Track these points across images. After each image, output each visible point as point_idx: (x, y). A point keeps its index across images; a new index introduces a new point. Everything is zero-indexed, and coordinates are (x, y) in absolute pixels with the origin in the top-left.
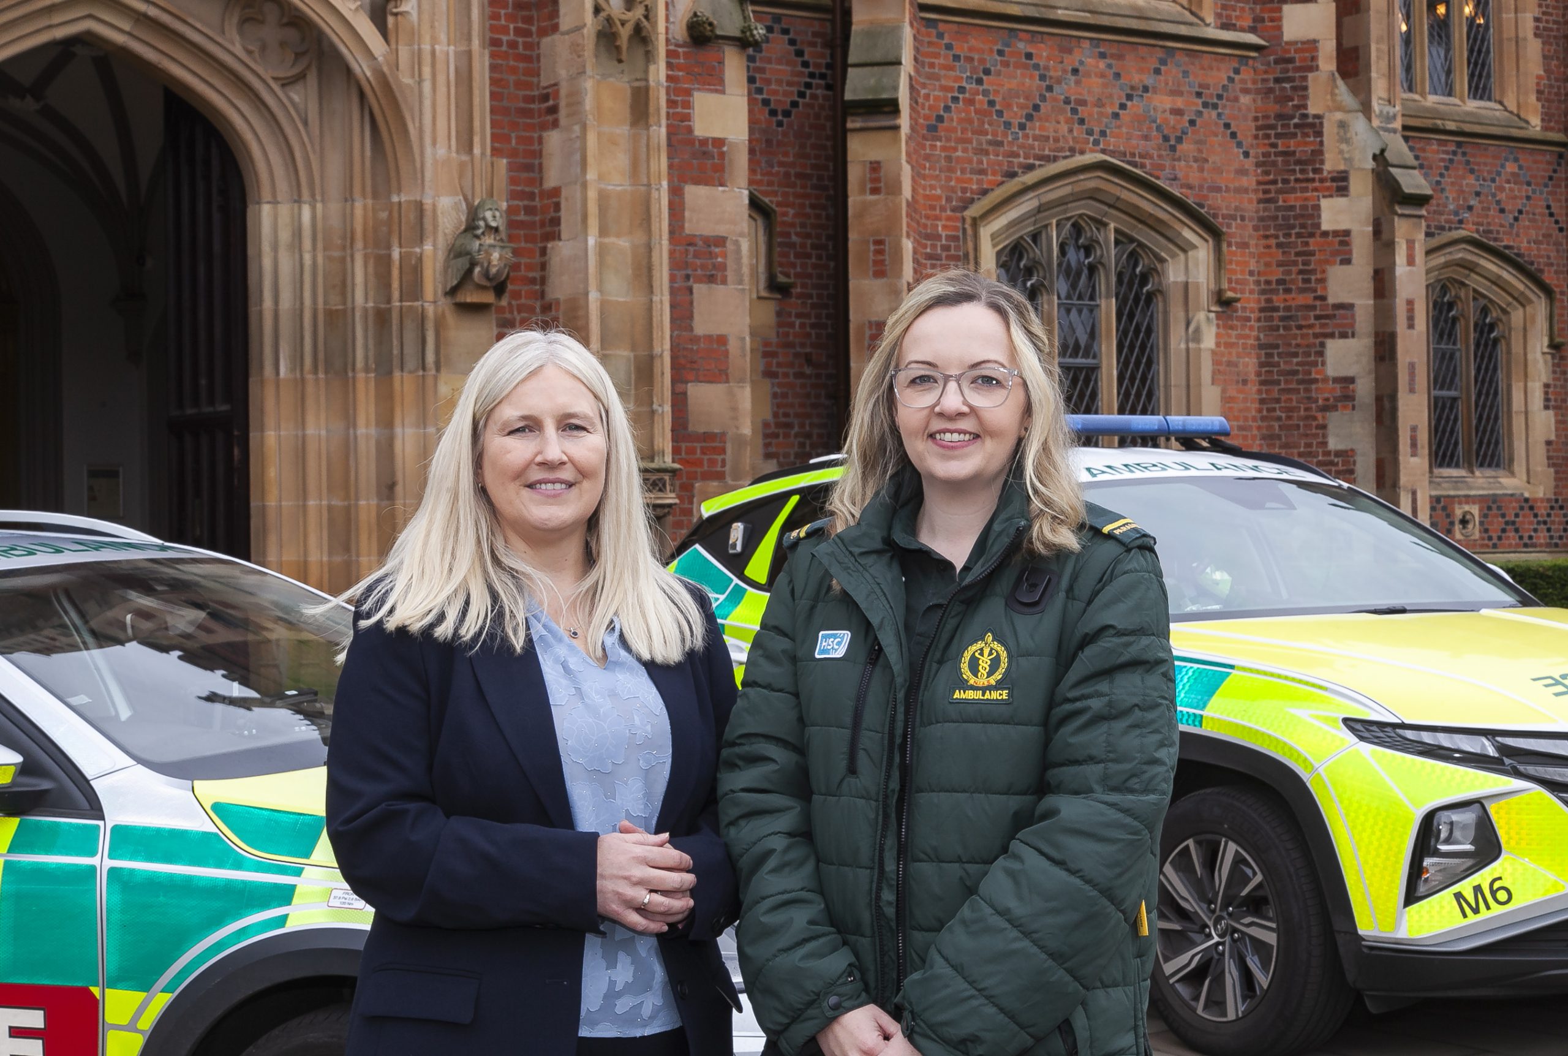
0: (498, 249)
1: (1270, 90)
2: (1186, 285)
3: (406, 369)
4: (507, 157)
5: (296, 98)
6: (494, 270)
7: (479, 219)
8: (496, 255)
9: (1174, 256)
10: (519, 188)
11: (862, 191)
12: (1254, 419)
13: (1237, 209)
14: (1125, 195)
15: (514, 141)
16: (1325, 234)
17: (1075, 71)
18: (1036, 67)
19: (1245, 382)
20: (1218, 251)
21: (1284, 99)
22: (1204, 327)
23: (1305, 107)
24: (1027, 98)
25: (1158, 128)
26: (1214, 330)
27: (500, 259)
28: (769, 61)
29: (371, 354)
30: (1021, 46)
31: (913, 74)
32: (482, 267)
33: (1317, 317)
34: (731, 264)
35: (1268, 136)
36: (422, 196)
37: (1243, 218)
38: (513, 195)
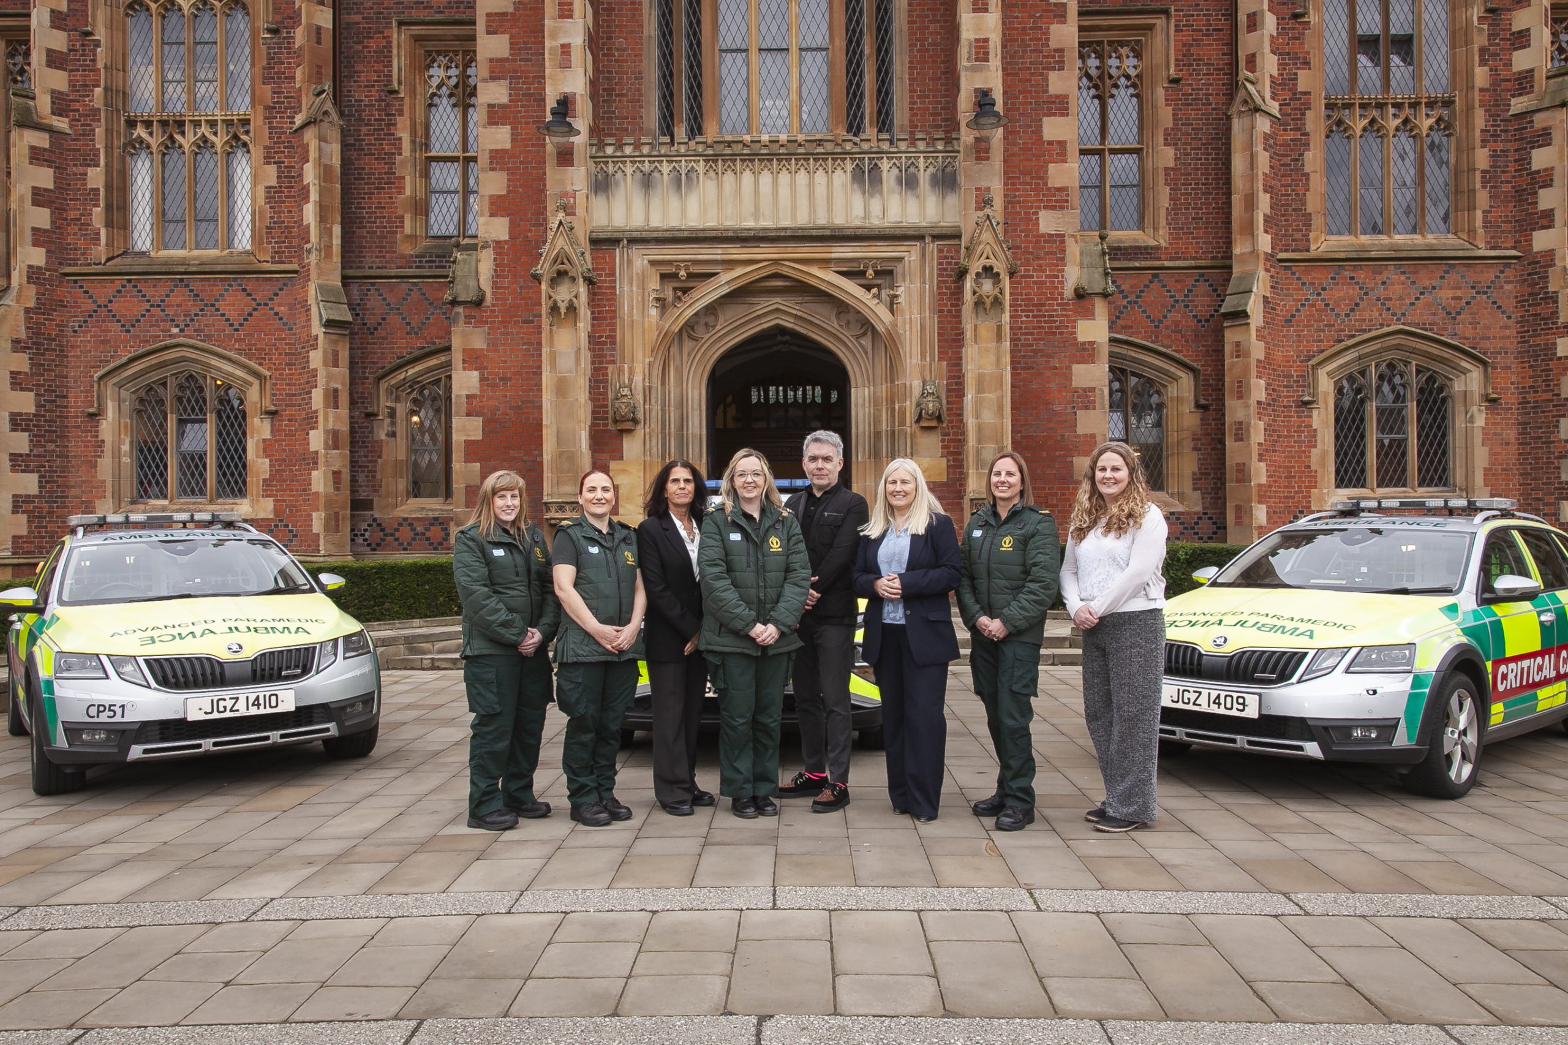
0: (933, 401)
1: (1526, 280)
2: (1466, 392)
4: (946, 361)
5: (863, 344)
6: (932, 410)
7: (926, 389)
8: (931, 405)
9: (1458, 377)
10: (950, 374)
11: (1232, 357)
12: (1514, 464)
13: (1501, 348)
14: (1419, 346)
15: (949, 354)
16: (1560, 358)
17: (1384, 283)
18: (1357, 283)
19: (1507, 444)
20: (1486, 371)
21: (1533, 284)
22: (1476, 414)
23: (1547, 287)
24: (1351, 300)
25: (1443, 308)
26: (1484, 416)
27: (935, 405)
28: (1197, 296)
30: (1347, 273)
31: (1268, 295)
32: (926, 409)
33: (1554, 406)
34: (1098, 400)
35: (1524, 306)
36: (906, 380)
37: (1506, 353)
38: (949, 378)
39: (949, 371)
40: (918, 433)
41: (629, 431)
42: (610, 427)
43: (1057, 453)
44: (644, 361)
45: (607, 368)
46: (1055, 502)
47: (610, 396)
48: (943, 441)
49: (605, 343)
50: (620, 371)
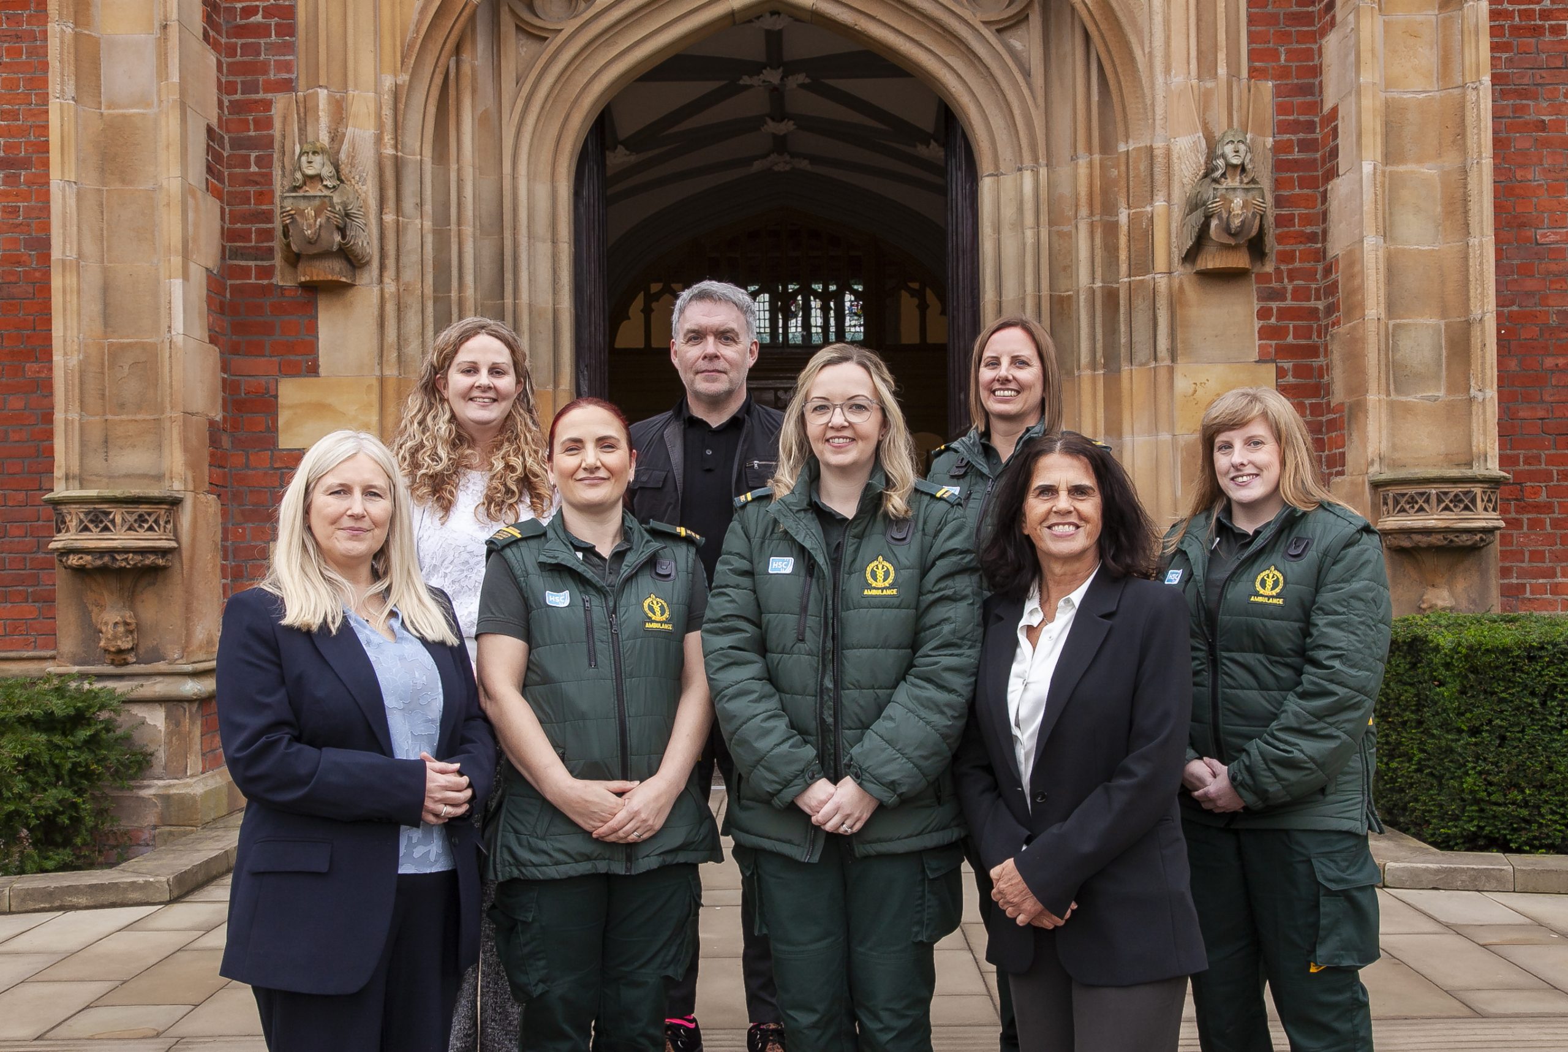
0: (1239, 193)
3: (1136, 361)
4: (1273, 78)
5: (1017, 45)
6: (1236, 222)
7: (1218, 157)
8: (1237, 202)
10: (1291, 118)
15: (1283, 58)
27: (1245, 205)
29: (1099, 345)
32: (1220, 218)
36: (1152, 139)
38: (1282, 127)
39: (1281, 109)
40: (1192, 292)
41: (337, 289)
42: (277, 280)
43: (1549, 362)
44: (378, 83)
45: (268, 105)
46: (1543, 497)
47: (279, 184)
48: (1263, 314)
49: (262, 30)
50: (306, 112)
